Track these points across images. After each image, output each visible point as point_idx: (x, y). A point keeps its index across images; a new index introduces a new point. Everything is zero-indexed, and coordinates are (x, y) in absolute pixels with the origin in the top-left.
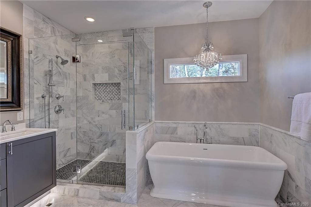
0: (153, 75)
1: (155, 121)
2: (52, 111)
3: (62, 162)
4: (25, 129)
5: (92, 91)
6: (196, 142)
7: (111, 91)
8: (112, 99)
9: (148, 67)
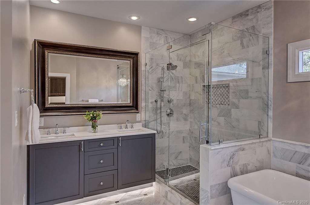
0: (271, 71)
1: (273, 139)
2: (164, 114)
3: (173, 163)
4: (141, 128)
5: (202, 94)
7: (221, 93)
8: (222, 103)
9: (264, 59)
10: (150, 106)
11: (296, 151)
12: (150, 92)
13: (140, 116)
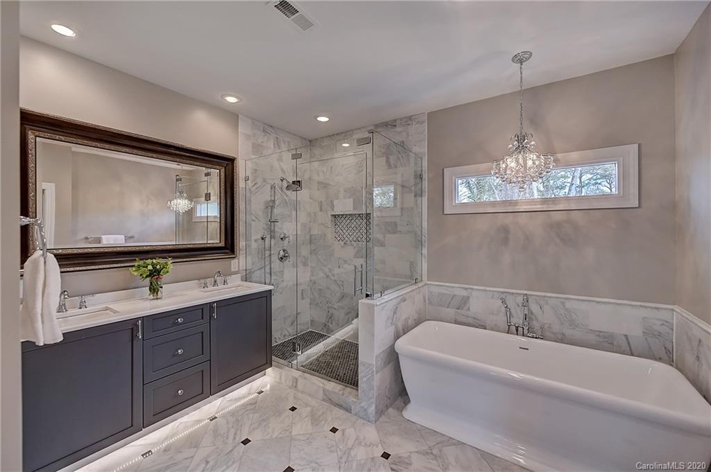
0: (425, 199)
1: (428, 282)
2: (275, 258)
3: (288, 332)
4: (240, 282)
5: (329, 226)
6: (507, 330)
7: (357, 226)
8: (359, 239)
9: (416, 184)
10: (254, 245)
11: (454, 295)
12: (253, 223)
13: (237, 264)
